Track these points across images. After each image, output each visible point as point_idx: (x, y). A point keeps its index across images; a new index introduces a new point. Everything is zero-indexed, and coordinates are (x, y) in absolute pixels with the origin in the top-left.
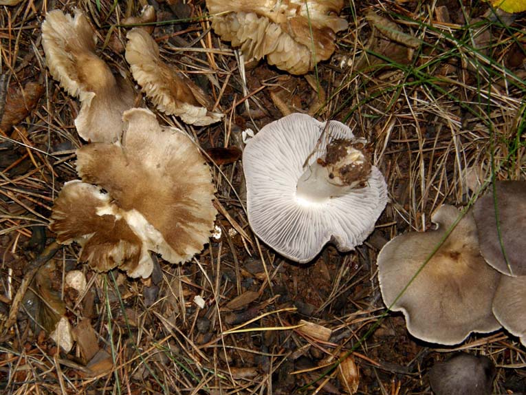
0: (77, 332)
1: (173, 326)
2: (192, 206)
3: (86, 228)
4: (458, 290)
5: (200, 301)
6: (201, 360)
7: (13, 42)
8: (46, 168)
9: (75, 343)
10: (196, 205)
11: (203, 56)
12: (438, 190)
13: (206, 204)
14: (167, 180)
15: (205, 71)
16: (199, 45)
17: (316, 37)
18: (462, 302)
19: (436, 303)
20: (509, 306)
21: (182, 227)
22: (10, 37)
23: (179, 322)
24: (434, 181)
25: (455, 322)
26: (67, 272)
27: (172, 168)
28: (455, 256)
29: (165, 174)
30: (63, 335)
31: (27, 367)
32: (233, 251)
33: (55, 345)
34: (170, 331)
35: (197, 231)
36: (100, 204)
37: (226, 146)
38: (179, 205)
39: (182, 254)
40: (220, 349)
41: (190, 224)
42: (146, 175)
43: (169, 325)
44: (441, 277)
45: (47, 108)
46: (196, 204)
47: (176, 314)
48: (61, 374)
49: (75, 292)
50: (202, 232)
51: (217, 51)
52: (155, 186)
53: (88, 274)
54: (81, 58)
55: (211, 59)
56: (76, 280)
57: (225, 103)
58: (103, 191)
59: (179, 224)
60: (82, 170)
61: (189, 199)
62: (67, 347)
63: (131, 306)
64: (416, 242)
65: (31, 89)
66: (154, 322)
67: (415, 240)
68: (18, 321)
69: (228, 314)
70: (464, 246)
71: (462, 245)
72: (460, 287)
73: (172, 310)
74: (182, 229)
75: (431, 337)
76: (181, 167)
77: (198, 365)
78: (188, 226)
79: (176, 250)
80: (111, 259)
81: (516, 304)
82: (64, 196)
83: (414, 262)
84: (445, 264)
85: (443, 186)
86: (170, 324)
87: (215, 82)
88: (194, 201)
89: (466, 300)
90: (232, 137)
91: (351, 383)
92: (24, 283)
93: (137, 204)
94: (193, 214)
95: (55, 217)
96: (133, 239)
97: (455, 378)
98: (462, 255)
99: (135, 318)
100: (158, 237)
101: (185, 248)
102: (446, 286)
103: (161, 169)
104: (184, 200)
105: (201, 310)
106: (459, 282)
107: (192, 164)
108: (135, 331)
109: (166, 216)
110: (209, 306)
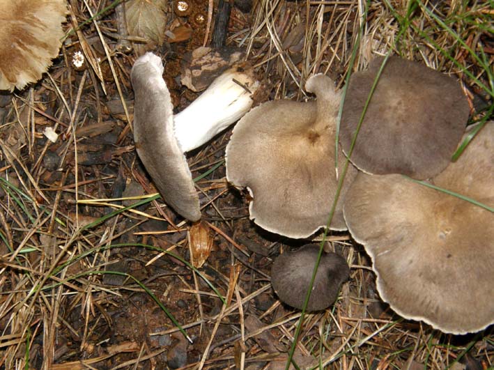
1: (15, 156)
2: (36, 26)
4: (310, 177)
5: (51, 135)
10: (41, 26)
12: (335, 52)
13: (53, 27)
18: (311, 192)
19: (281, 190)
20: (356, 207)
21: (19, 48)
24: (332, 41)
25: (299, 213)
28: (313, 138)
34: (10, 161)
35: (35, 57)
38: (20, 22)
39: (12, 81)
41: (29, 47)
46: (42, 24)
47: (22, 144)
50: (40, 58)
59: (16, 44)
61: (33, 18)
64: (282, 113)
67: (282, 110)
69: (80, 153)
70: (327, 127)
71: (325, 126)
72: (312, 174)
73: (17, 139)
74: (18, 51)
75: (271, 227)
77: (35, 204)
78: (25, 49)
79: (6, 75)
81: (363, 207)
83: (267, 137)
84: (300, 146)
85: (340, 48)
86: (12, 153)
88: (39, 20)
89: (316, 191)
94: (36, 36)
97: (291, 275)
98: (322, 138)
101: (18, 74)
102: (295, 171)
104: (27, 18)
105: (52, 144)
106: (311, 168)
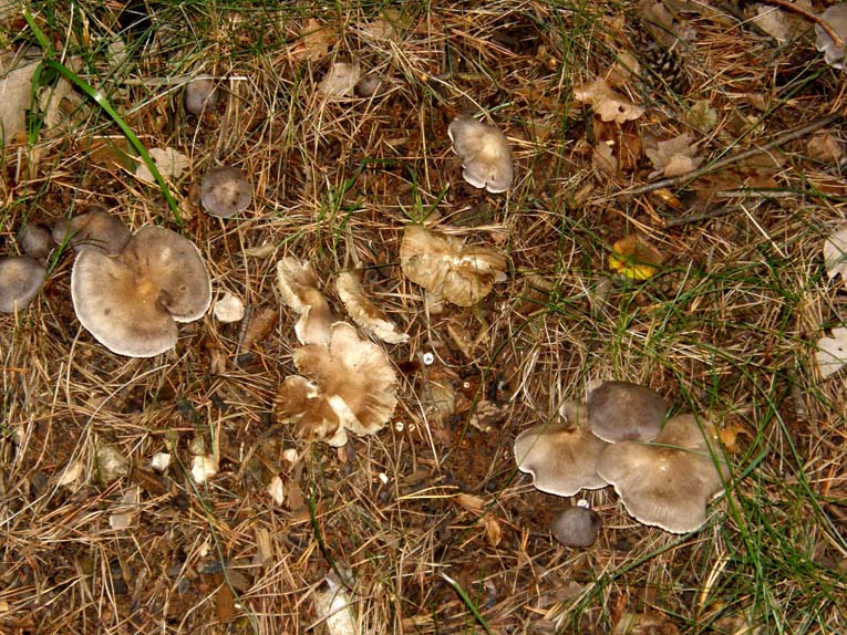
0: (288, 489)
1: (361, 492)
3: (299, 409)
4: (571, 454)
5: (384, 478)
6: (382, 520)
7: (259, 286)
8: (275, 374)
9: (286, 497)
11: (398, 299)
14: (361, 376)
15: (398, 311)
16: (396, 291)
17: (479, 279)
19: (555, 464)
21: (371, 409)
22: (257, 283)
23: (366, 491)
26: (284, 450)
27: (365, 369)
28: (572, 431)
29: (359, 372)
30: (277, 490)
31: (249, 509)
32: (413, 445)
33: (271, 498)
34: (358, 495)
36: (311, 391)
37: (411, 359)
38: (369, 394)
40: (396, 513)
41: (376, 407)
42: (345, 369)
43: (358, 492)
44: (560, 445)
45: (279, 331)
47: (365, 485)
48: (273, 515)
49: (289, 463)
51: (409, 296)
52: (351, 378)
53: (299, 451)
54: (304, 288)
55: (405, 303)
56: (291, 455)
57: (412, 333)
58: (315, 383)
59: (367, 406)
60: (298, 362)
61: (376, 391)
62: (280, 500)
63: (331, 478)
65: (269, 314)
66: (347, 489)
68: (245, 477)
69: (405, 488)
72: (573, 451)
73: (361, 481)
76: (373, 368)
78: (375, 409)
80: (316, 435)
82: (285, 385)
84: (563, 437)
86: (359, 490)
87: (406, 319)
89: (577, 462)
90: (415, 356)
91: (495, 538)
92: (252, 450)
93: (338, 390)
94: (379, 401)
95: (278, 401)
96: (333, 418)
98: (577, 430)
99: (333, 485)
100: (351, 416)
103: (357, 367)
104: (373, 391)
105: (384, 485)
106: (572, 448)
107: (381, 367)
108: (332, 495)
109: (357, 400)
110: (390, 483)
